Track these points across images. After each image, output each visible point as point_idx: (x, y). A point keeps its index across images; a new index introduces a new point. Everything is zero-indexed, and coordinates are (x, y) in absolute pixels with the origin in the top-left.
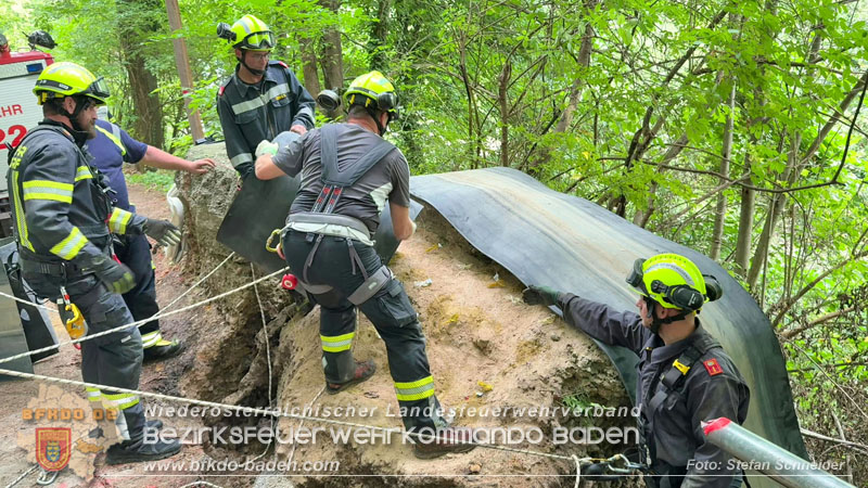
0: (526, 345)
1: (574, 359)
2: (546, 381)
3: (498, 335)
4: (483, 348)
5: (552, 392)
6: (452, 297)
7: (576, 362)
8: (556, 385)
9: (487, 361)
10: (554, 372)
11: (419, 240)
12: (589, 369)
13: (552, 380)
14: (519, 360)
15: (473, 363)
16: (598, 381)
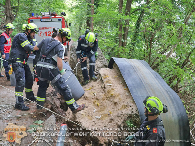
0: (124, 106)
1: (132, 112)
2: (124, 115)
3: (120, 101)
4: (115, 103)
5: (124, 118)
6: (114, 90)
7: (132, 113)
8: (126, 117)
9: (115, 107)
10: (126, 114)
11: (115, 74)
12: (134, 116)
13: (125, 116)
14: (121, 109)
15: (112, 107)
16: (136, 119)
